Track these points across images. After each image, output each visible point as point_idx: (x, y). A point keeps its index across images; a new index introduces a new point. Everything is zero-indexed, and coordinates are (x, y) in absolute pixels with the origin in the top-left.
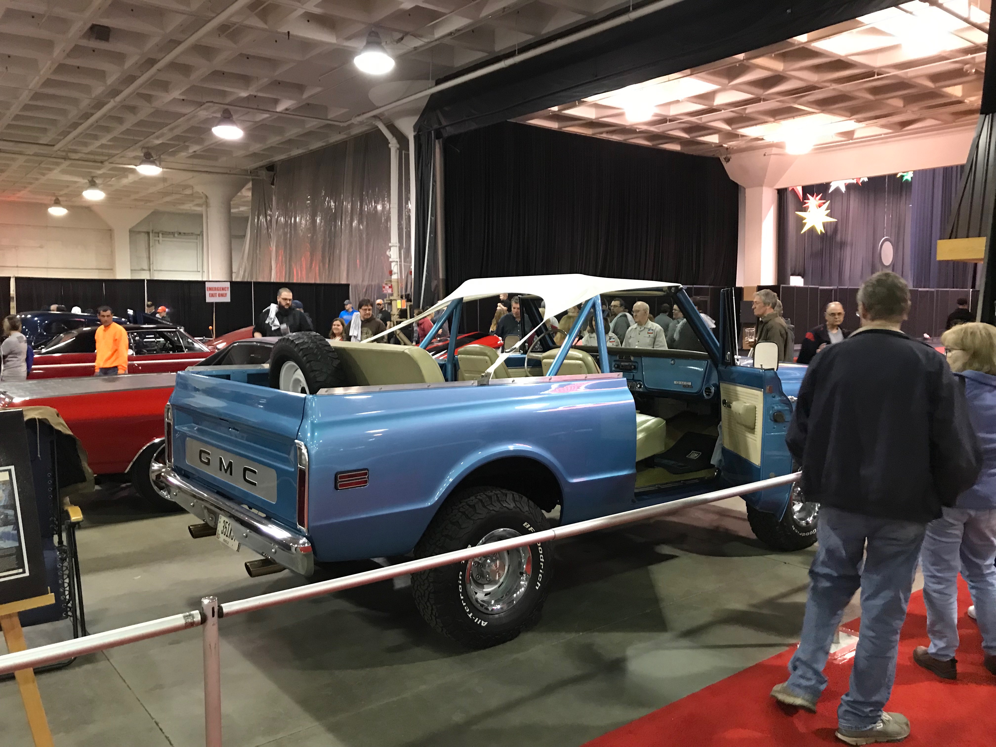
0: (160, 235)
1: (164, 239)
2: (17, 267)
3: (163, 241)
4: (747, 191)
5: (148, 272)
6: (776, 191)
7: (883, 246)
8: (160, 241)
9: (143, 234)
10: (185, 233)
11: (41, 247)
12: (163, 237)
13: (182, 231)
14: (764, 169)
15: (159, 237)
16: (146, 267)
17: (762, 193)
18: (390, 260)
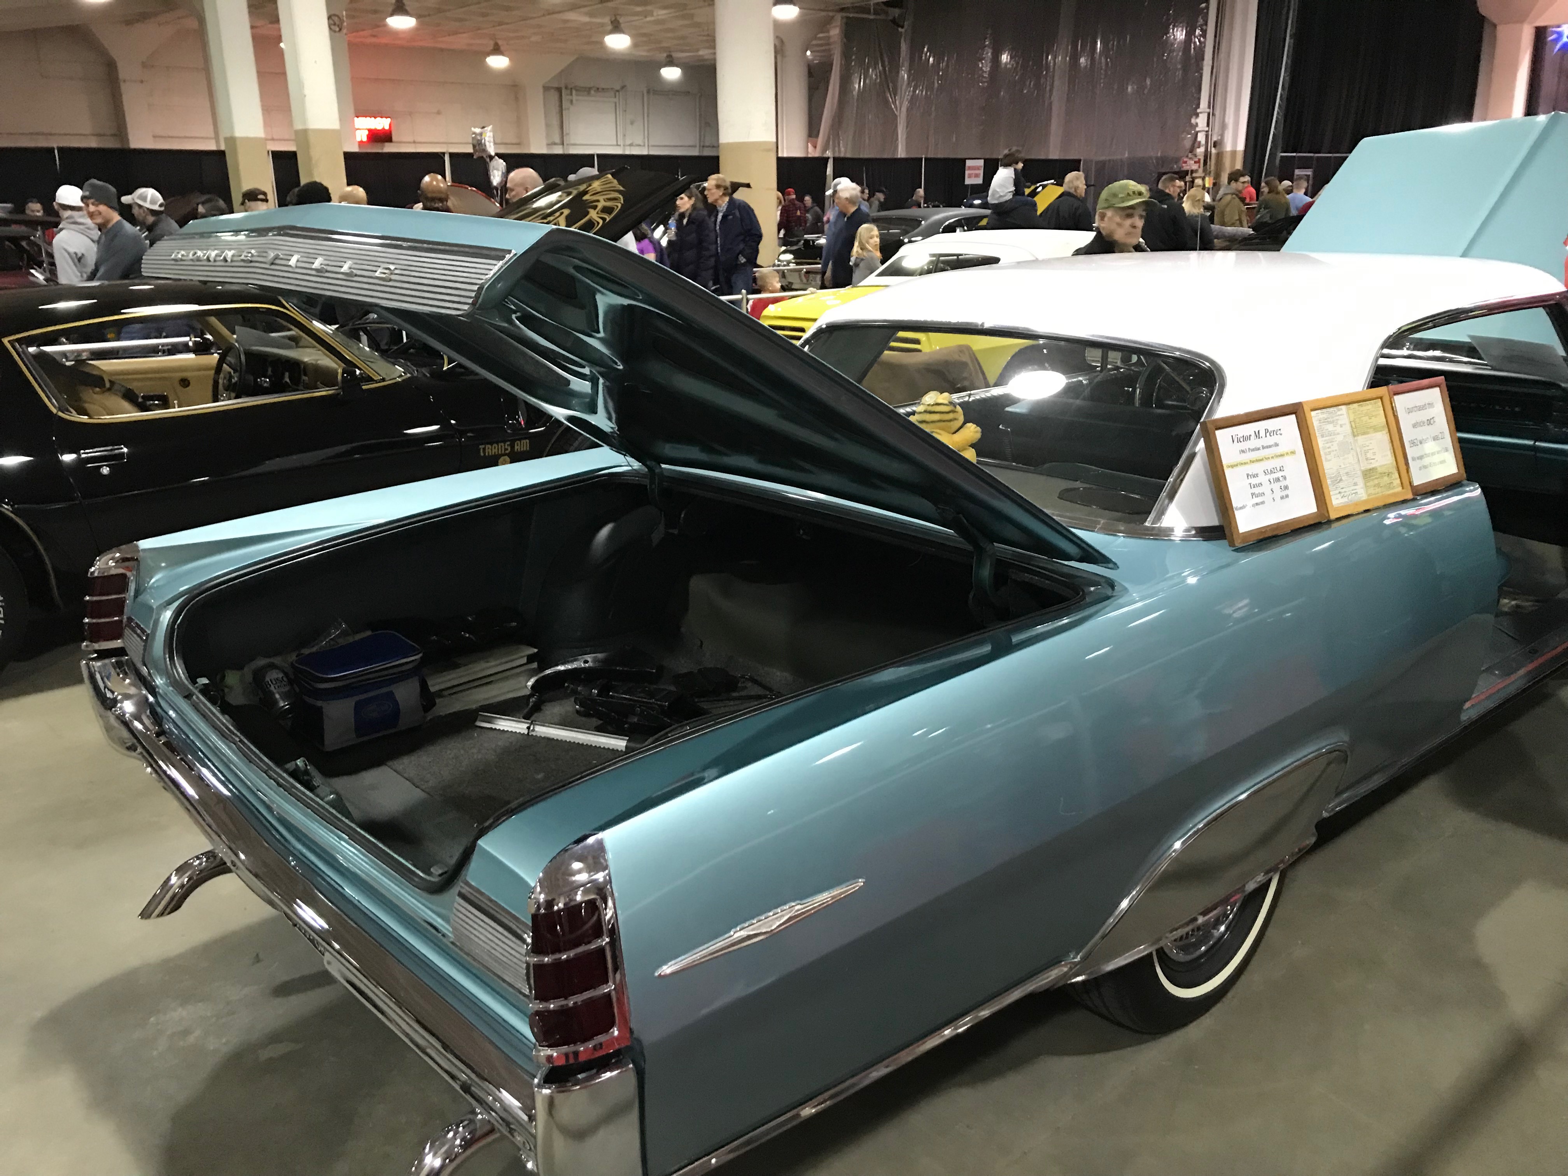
0: (574, 92)
1: (580, 98)
2: (414, 142)
3: (577, 100)
4: (1499, 31)
5: (561, 146)
6: (1533, 31)
8: (574, 101)
9: (553, 90)
10: (603, 89)
11: (439, 113)
12: (577, 95)
13: (602, 86)
15: (571, 94)
16: (558, 140)
17: (1521, 33)
18: (1197, 129)
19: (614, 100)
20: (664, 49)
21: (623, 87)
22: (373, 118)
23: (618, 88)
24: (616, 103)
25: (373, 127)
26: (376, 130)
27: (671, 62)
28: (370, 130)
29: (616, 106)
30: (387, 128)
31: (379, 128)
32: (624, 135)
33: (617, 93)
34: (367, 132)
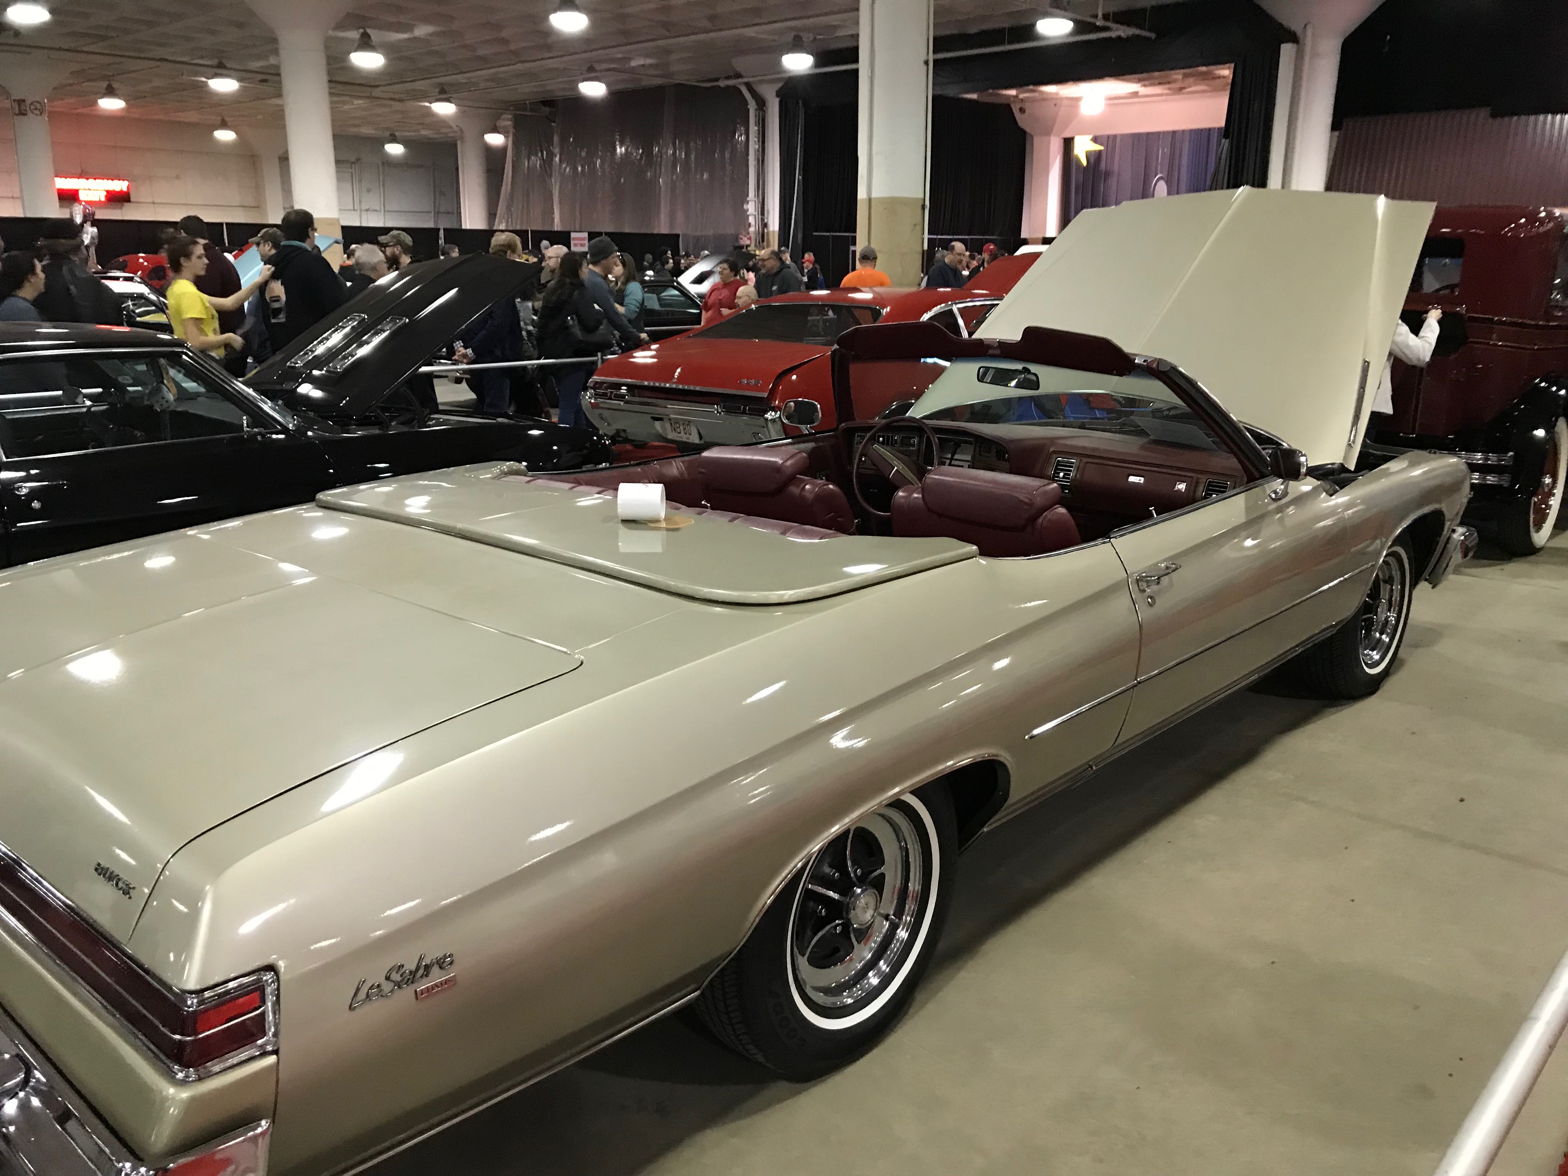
2: (153, 203)
4: (1036, 140)
6: (1063, 140)
7: (1158, 184)
11: (177, 177)
14: (1054, 120)
17: (1049, 143)
18: (748, 213)
19: (350, 170)
20: (387, 129)
21: (358, 160)
22: (110, 181)
23: (353, 160)
24: (352, 173)
25: (111, 189)
26: (114, 191)
27: (394, 140)
28: (107, 192)
29: (352, 176)
30: (125, 189)
31: (118, 189)
32: (360, 202)
33: (353, 166)
34: (105, 193)
